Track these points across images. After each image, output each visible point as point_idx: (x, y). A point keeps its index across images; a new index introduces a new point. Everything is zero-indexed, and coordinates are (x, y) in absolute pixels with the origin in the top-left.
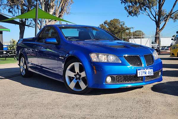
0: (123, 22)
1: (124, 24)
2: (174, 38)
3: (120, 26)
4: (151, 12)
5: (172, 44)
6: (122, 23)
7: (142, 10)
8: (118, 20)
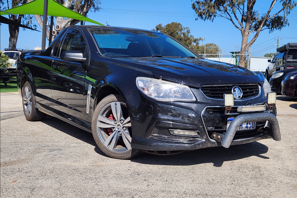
0: (187, 28)
1: (188, 32)
2: (272, 59)
3: (182, 35)
4: (234, 14)
5: (268, 68)
6: (186, 31)
7: (220, 10)
8: (179, 24)
